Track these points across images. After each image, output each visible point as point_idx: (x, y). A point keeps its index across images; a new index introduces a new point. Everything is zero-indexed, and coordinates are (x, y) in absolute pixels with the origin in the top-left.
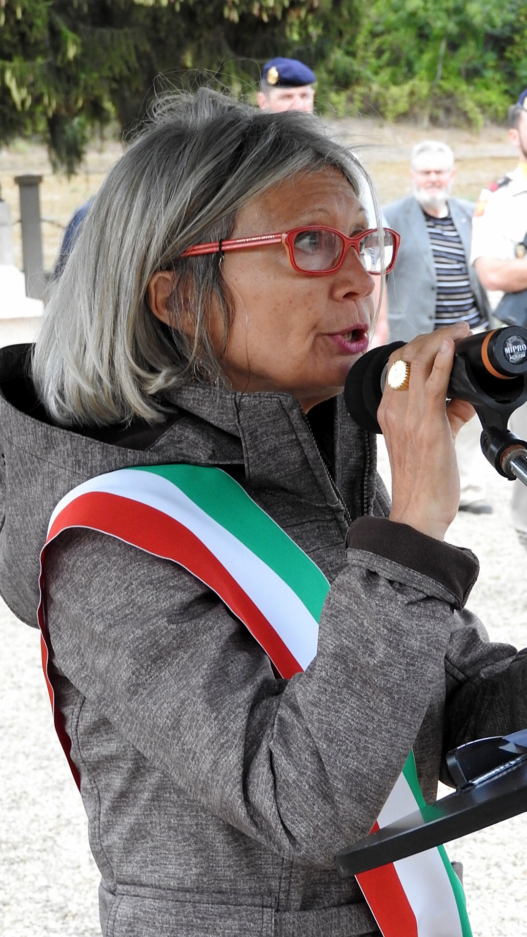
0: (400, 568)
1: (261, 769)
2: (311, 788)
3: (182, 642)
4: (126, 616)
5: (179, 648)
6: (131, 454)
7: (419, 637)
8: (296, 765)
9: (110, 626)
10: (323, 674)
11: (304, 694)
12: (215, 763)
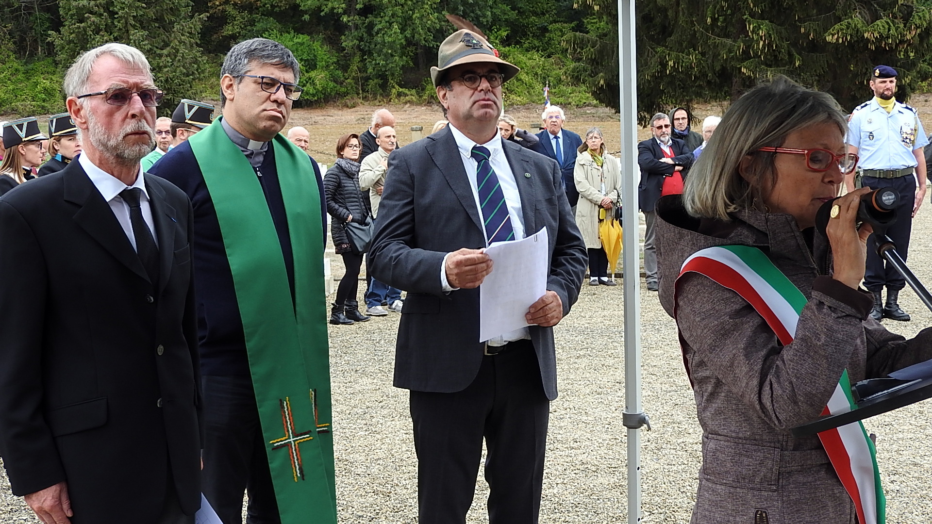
0: (834, 301)
1: (766, 388)
2: (788, 398)
3: (736, 327)
4: (711, 314)
5: (734, 330)
6: (717, 240)
7: (842, 333)
8: (782, 388)
9: (703, 319)
10: (796, 347)
11: (787, 356)
12: (747, 383)
